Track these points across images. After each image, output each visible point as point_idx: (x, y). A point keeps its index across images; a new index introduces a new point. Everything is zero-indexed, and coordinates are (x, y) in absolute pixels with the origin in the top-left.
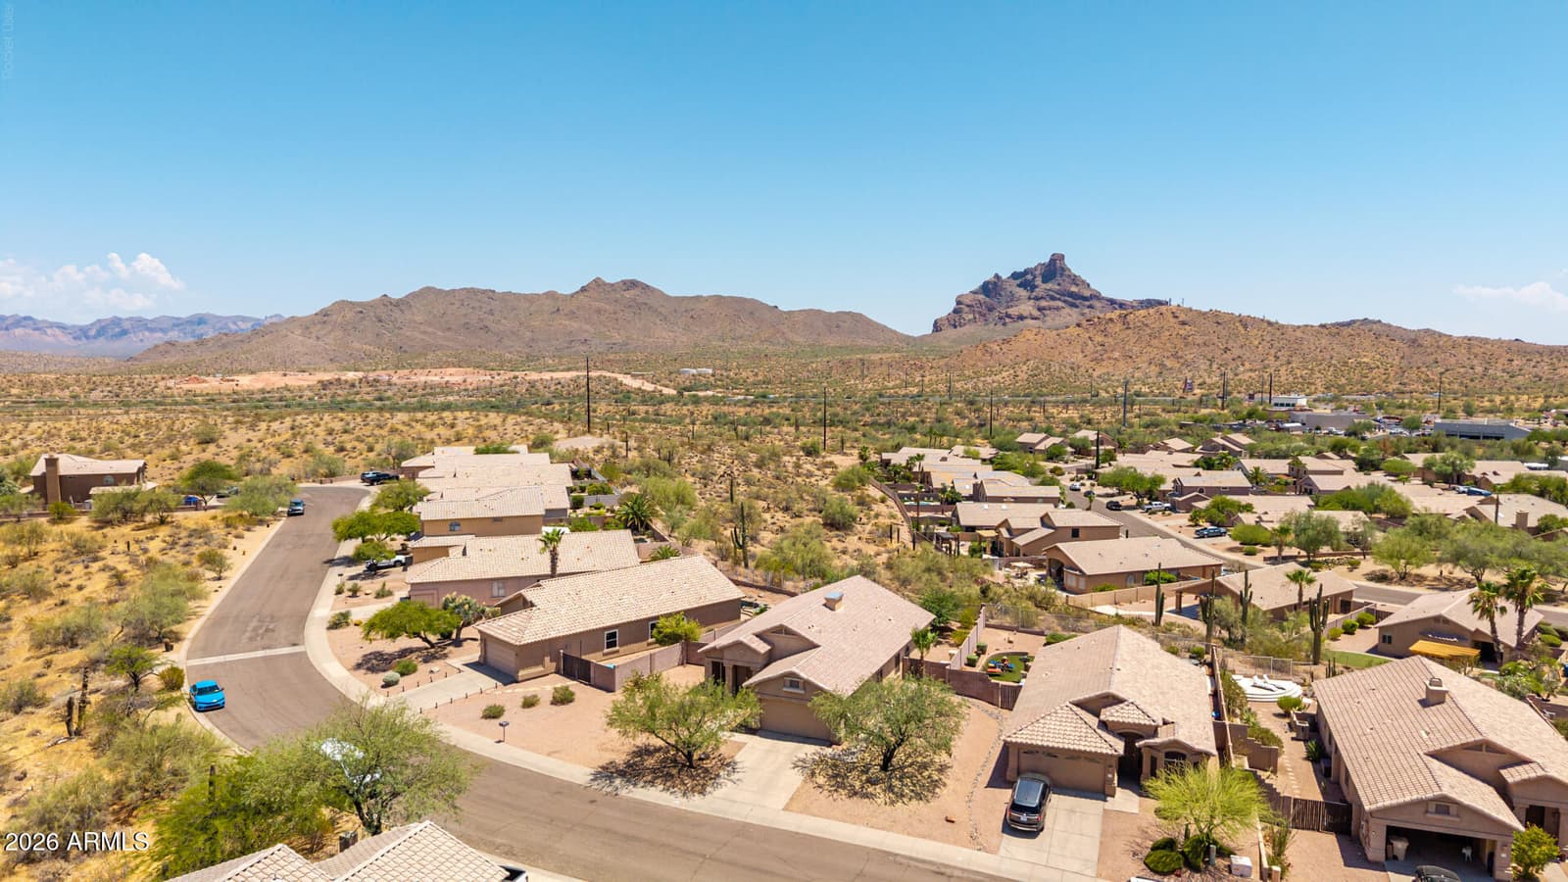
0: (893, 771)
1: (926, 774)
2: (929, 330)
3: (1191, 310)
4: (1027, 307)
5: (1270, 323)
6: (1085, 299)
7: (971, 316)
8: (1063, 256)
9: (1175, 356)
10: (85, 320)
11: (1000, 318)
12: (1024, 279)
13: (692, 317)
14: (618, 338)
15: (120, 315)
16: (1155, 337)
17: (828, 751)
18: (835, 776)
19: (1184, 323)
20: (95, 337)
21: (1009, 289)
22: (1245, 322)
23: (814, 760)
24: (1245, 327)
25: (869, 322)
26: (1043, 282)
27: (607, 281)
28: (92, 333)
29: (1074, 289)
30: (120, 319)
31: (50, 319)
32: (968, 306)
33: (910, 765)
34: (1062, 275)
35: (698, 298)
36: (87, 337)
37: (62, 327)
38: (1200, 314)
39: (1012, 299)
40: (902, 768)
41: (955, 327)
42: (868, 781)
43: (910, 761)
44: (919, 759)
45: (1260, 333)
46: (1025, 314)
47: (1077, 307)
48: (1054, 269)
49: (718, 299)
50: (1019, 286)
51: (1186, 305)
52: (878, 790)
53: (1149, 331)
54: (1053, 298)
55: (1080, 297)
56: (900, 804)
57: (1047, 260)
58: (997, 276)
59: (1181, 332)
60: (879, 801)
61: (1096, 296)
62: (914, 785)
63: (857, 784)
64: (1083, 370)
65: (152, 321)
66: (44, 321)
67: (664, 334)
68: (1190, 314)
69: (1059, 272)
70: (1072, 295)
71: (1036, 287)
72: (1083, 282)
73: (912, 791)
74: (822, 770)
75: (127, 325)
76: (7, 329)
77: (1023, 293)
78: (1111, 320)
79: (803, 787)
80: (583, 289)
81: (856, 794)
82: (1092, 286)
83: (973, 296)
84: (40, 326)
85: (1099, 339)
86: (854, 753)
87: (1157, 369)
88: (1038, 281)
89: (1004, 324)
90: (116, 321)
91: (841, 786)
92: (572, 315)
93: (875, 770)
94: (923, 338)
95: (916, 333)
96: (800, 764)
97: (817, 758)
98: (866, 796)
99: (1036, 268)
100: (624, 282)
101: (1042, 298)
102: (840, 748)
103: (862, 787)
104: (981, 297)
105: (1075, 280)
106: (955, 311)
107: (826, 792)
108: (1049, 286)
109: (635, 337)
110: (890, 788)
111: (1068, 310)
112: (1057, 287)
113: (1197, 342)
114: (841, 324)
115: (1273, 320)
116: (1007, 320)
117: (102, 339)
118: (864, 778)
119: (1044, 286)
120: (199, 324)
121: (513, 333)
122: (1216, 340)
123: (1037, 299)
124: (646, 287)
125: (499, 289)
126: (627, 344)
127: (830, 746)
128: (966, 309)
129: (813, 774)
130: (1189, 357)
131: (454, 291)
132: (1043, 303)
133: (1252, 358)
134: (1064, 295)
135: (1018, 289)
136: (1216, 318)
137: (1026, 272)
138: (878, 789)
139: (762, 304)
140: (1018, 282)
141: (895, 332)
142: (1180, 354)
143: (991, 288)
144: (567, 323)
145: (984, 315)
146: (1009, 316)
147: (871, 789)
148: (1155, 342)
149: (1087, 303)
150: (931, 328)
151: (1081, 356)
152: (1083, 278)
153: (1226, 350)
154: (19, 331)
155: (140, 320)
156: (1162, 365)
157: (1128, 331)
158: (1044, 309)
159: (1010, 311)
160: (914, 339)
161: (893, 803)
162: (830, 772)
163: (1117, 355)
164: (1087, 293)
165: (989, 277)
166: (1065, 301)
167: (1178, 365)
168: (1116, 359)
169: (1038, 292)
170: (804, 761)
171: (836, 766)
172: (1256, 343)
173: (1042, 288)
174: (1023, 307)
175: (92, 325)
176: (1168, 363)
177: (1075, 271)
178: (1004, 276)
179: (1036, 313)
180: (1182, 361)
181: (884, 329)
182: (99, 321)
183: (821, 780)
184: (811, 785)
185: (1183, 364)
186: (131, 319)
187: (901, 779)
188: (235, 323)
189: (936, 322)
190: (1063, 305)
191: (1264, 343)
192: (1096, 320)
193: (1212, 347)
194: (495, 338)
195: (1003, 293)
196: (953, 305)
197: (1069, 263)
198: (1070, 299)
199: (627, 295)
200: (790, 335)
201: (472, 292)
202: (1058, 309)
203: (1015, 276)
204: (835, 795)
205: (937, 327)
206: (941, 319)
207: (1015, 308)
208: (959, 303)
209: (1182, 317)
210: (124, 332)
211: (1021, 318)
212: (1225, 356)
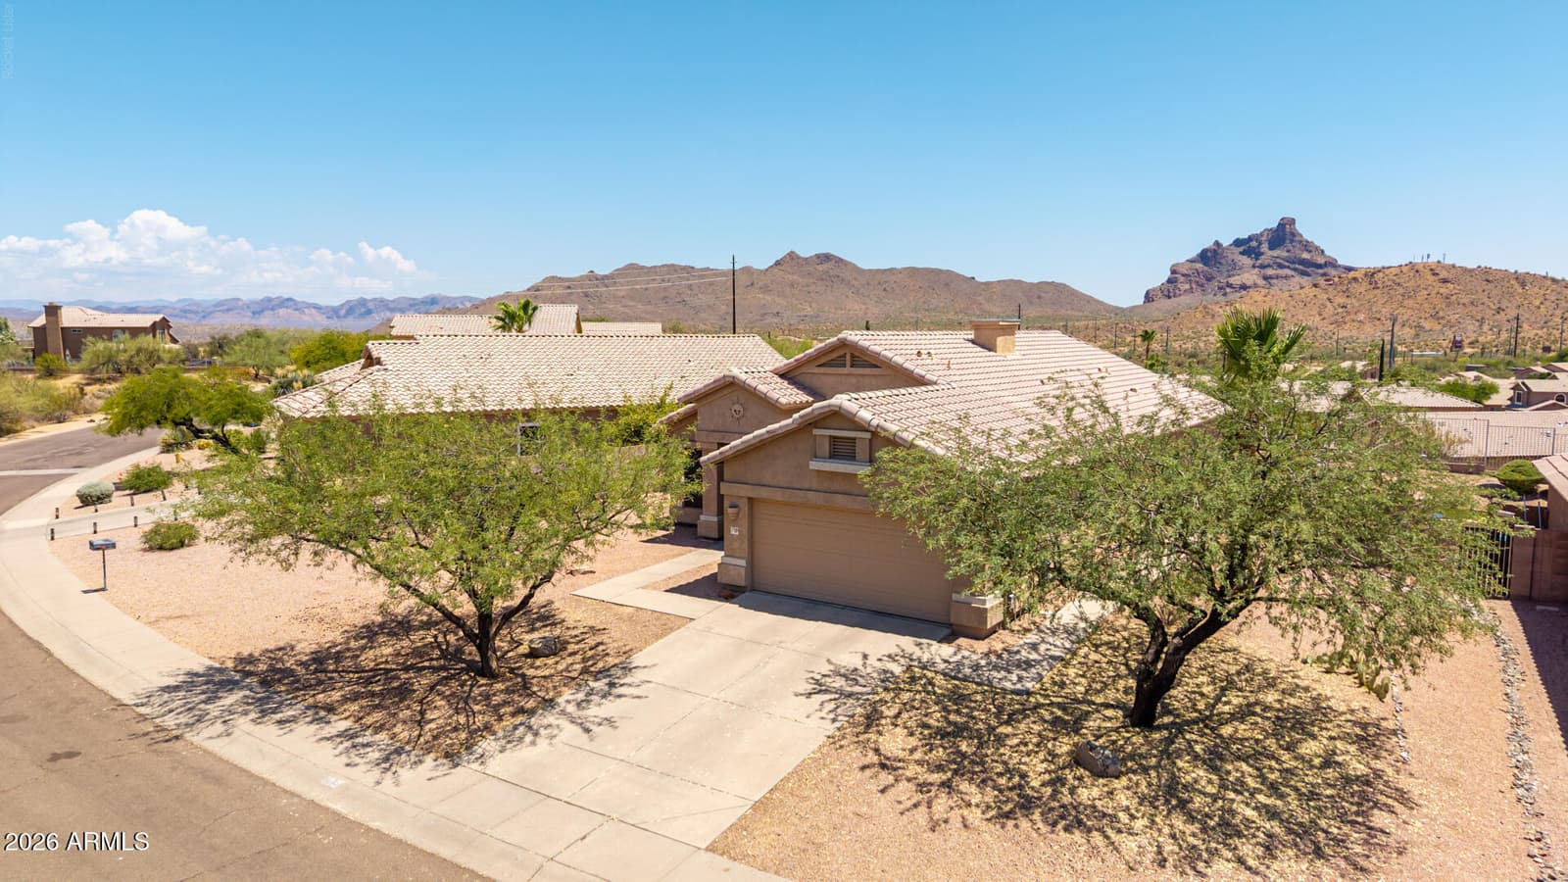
0: (1179, 728)
1: (1309, 748)
2: (1140, 301)
3: (1454, 266)
4: (1250, 276)
5: (1554, 280)
6: (1319, 266)
7: (1187, 286)
8: (1293, 221)
9: (1436, 317)
10: (336, 302)
11: (1220, 288)
12: (1248, 246)
13: (885, 290)
14: (809, 311)
15: (365, 297)
16: (1409, 297)
17: (941, 652)
18: (951, 733)
19: (1445, 281)
20: (345, 316)
21: (1231, 257)
22: (1522, 279)
23: (886, 677)
24: (1523, 285)
25: (1073, 293)
26: (1271, 249)
27: (802, 255)
28: (343, 312)
29: (1306, 256)
30: (365, 300)
31: (307, 300)
32: (1183, 275)
33: (1243, 714)
34: (1292, 241)
35: (891, 271)
36: (338, 317)
37: (318, 308)
38: (1465, 270)
39: (1234, 267)
40: (1208, 721)
41: (1169, 297)
42: (1078, 759)
43: (1236, 699)
44: (1271, 697)
45: (1542, 292)
46: (1248, 283)
47: (1309, 275)
48: (1283, 234)
49: (913, 272)
50: (1242, 253)
51: (1448, 261)
52: (1123, 799)
53: (1401, 291)
54: (1281, 266)
55: (1313, 265)
56: (1223, 867)
57: (1274, 225)
58: (1217, 243)
59: (1442, 291)
60: (1129, 845)
61: (1332, 264)
62: (1273, 789)
63: (1037, 770)
64: (1320, 333)
65: (393, 301)
66: (303, 302)
67: (856, 307)
68: (1453, 271)
69: (1288, 237)
70: (1303, 262)
71: (1262, 254)
72: (1317, 248)
73: (1272, 814)
74: (907, 706)
75: (371, 306)
76: (272, 309)
77: (1246, 261)
78: (1355, 279)
79: (818, 761)
80: (778, 263)
81: (1027, 805)
82: (1327, 253)
83: (1190, 265)
84: (299, 306)
85: (1340, 300)
86: (1029, 664)
87: (1413, 332)
88: (1265, 248)
89: (1225, 294)
90: (363, 302)
91: (961, 767)
92: (765, 289)
93: (1104, 724)
94: (1132, 309)
95: (1125, 304)
96: (839, 683)
97: (897, 669)
98: (1074, 819)
99: (1262, 234)
100: (818, 256)
101: (1269, 266)
102: (982, 646)
103: (1057, 782)
104: (1199, 266)
105: (1307, 246)
106: (1169, 281)
107: (904, 791)
108: (1276, 253)
109: (826, 309)
110: (1173, 795)
111: (1298, 279)
112: (1286, 254)
113: (1462, 301)
114: (1043, 295)
115: (1559, 277)
116: (1228, 290)
117: (350, 318)
118: (1064, 746)
119: (1271, 253)
120: (432, 304)
121: (709, 306)
122: (1486, 300)
123: (1262, 267)
124: (839, 260)
125: (698, 266)
126: (818, 316)
127: (948, 639)
128: (1182, 279)
129: (872, 719)
130: (1453, 318)
131: (655, 267)
132: (1270, 272)
133: (1533, 319)
134: (1294, 263)
135: (1241, 257)
136: (1487, 275)
137: (1250, 239)
138: (1122, 794)
139: (958, 275)
140: (1241, 249)
141: (1101, 303)
142: (1441, 314)
143: (1211, 257)
144: (761, 296)
145: (1202, 286)
146: (1230, 285)
147: (1090, 792)
148: (1409, 303)
149: (1321, 271)
150: (1143, 299)
151: (1318, 318)
152: (1317, 243)
153: (1499, 310)
154: (282, 311)
155: (382, 301)
156: (1419, 326)
157: (1376, 292)
158: (1271, 277)
159: (1232, 280)
160: (1123, 310)
161: (1192, 858)
162: (935, 720)
163: (1361, 317)
164: (1321, 260)
165: (1209, 244)
166: (1295, 270)
167: (1439, 327)
168: (1360, 321)
169: (1263, 260)
170: (851, 675)
171: (957, 697)
172: (1537, 303)
173: (1268, 254)
174: (1246, 275)
175: (343, 305)
176: (1427, 325)
177: (1307, 236)
178: (1226, 242)
179: (1261, 282)
180: (1443, 322)
181: (1089, 300)
182: (348, 302)
183: (895, 741)
184: (854, 756)
185: (1444, 326)
186: (375, 299)
187: (1213, 760)
188: (462, 303)
189: (1147, 293)
190: (1293, 273)
191: (1548, 303)
192: (1336, 279)
193: (1481, 307)
194: (692, 312)
195: (1223, 261)
196: (1168, 274)
197: (1299, 227)
198: (1301, 267)
199: (820, 268)
200: (987, 306)
201: (672, 269)
202: (1286, 277)
203: (1238, 243)
204: (942, 803)
205: (1149, 297)
206: (1154, 290)
207: (1237, 277)
208: (1173, 272)
209: (1444, 274)
210: (369, 312)
211: (1244, 287)
212: (1498, 317)
